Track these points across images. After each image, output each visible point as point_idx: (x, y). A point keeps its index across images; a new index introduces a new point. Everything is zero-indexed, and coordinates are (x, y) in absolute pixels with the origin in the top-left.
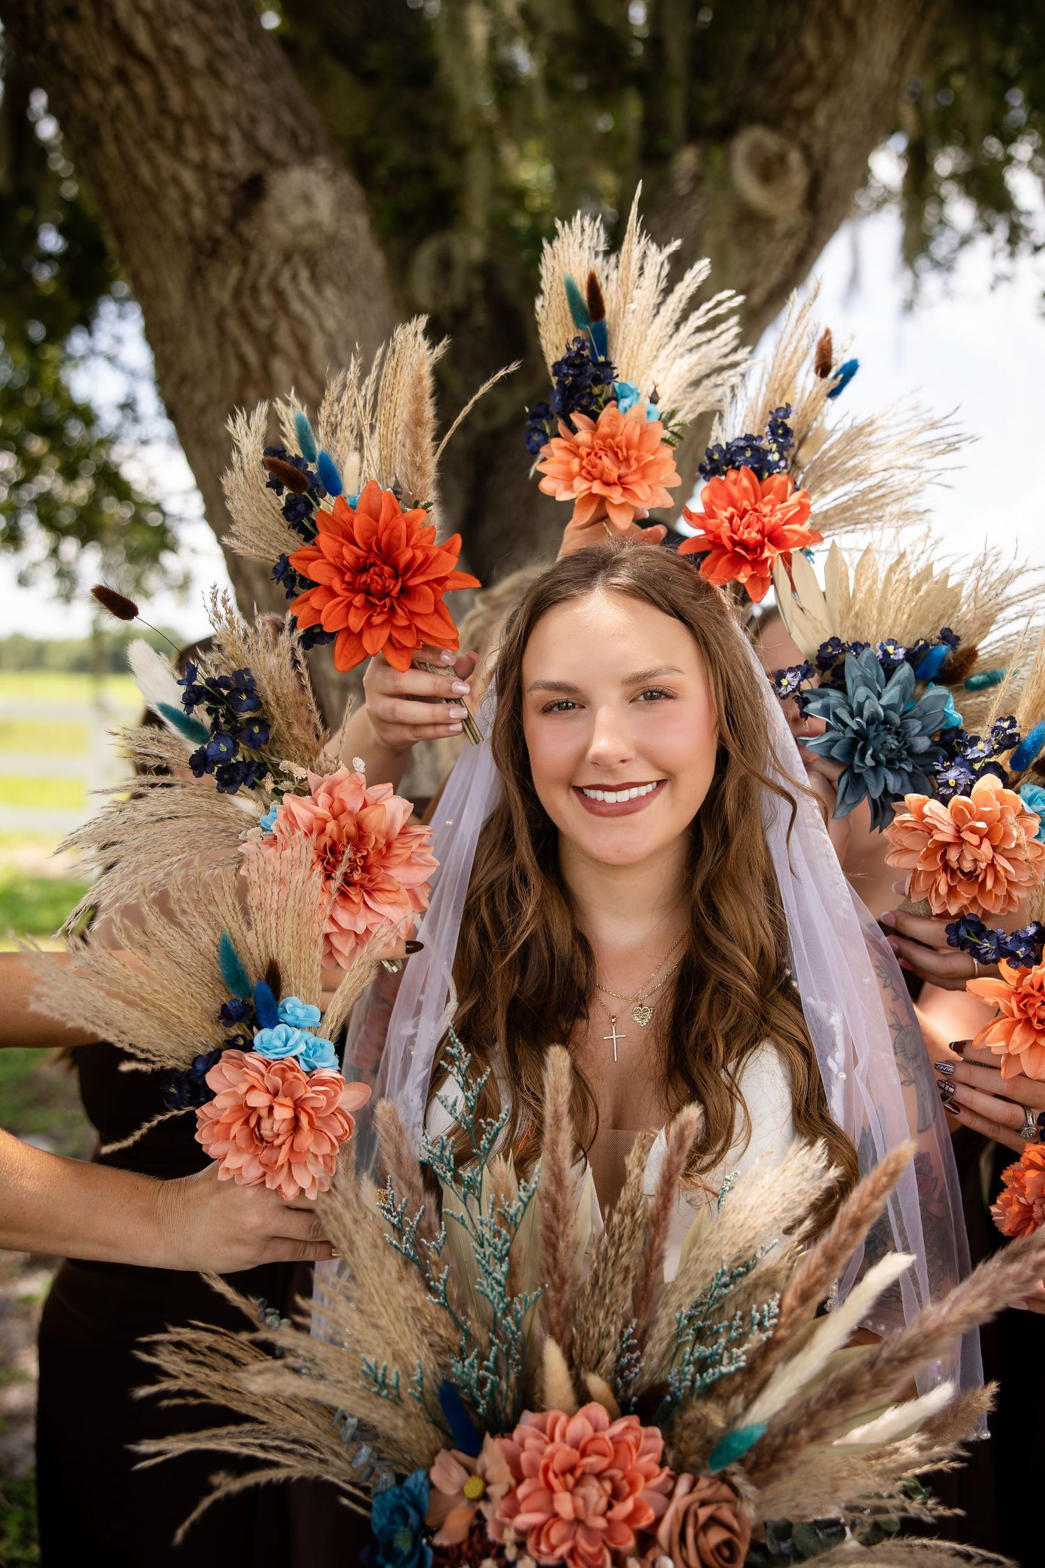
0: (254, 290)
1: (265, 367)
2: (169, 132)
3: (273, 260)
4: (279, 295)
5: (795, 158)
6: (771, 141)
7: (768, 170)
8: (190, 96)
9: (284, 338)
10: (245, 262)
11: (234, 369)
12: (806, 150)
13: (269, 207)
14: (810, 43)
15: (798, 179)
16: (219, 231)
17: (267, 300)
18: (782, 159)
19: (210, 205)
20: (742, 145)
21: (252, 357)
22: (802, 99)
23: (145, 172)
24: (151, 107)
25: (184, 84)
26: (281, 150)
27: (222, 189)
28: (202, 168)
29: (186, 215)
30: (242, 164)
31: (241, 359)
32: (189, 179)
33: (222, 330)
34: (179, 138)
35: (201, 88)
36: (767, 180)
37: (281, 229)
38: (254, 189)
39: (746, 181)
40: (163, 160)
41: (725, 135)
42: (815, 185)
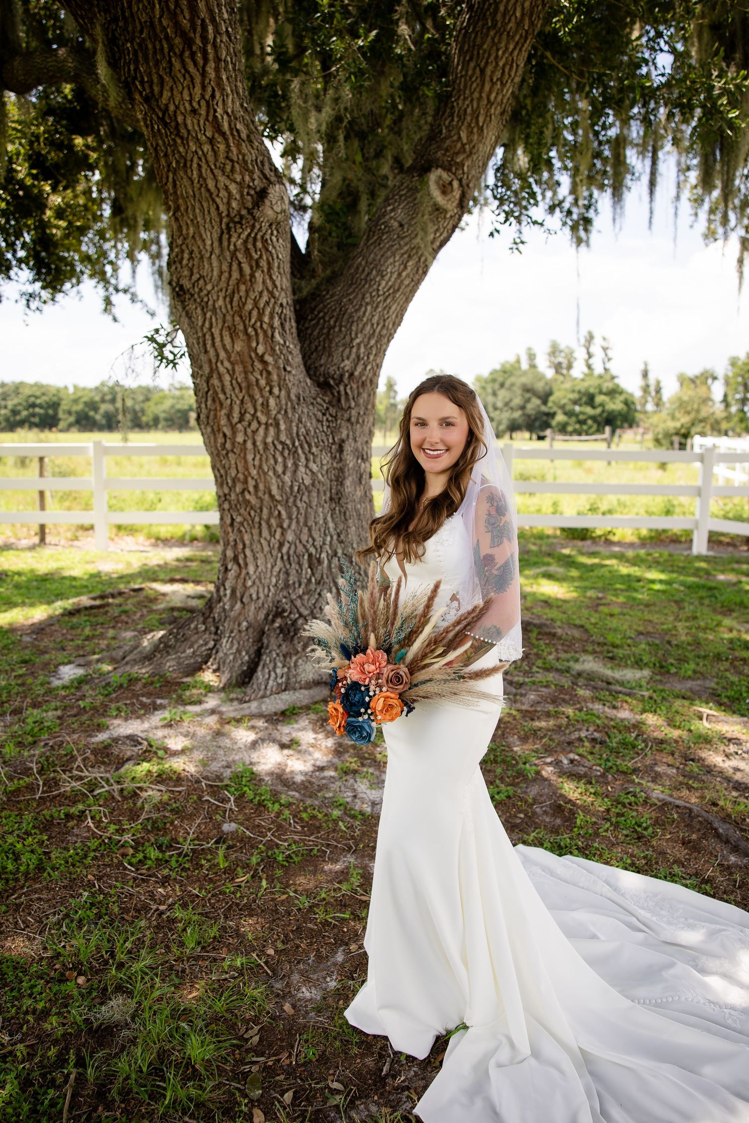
0: (255, 239)
1: (252, 276)
2: (228, 168)
3: (265, 226)
4: (264, 241)
5: (456, 184)
6: (445, 175)
7: (445, 189)
8: (240, 152)
9: (263, 263)
10: (253, 227)
11: (236, 275)
12: (460, 180)
13: (267, 202)
14: (463, 135)
15: (457, 194)
16: (244, 212)
17: (259, 245)
18: (451, 183)
19: (242, 201)
20: (434, 176)
21: (247, 270)
22: (459, 158)
23: (211, 184)
24: (222, 156)
25: (238, 146)
27: (248, 194)
28: (241, 184)
29: (229, 203)
30: (258, 183)
31: (241, 270)
32: (233, 188)
33: (234, 255)
34: (233, 170)
35: (244, 148)
36: (444, 193)
37: (270, 212)
38: (262, 195)
39: (436, 193)
40: (222, 179)
41: (425, 170)
42: (463, 196)
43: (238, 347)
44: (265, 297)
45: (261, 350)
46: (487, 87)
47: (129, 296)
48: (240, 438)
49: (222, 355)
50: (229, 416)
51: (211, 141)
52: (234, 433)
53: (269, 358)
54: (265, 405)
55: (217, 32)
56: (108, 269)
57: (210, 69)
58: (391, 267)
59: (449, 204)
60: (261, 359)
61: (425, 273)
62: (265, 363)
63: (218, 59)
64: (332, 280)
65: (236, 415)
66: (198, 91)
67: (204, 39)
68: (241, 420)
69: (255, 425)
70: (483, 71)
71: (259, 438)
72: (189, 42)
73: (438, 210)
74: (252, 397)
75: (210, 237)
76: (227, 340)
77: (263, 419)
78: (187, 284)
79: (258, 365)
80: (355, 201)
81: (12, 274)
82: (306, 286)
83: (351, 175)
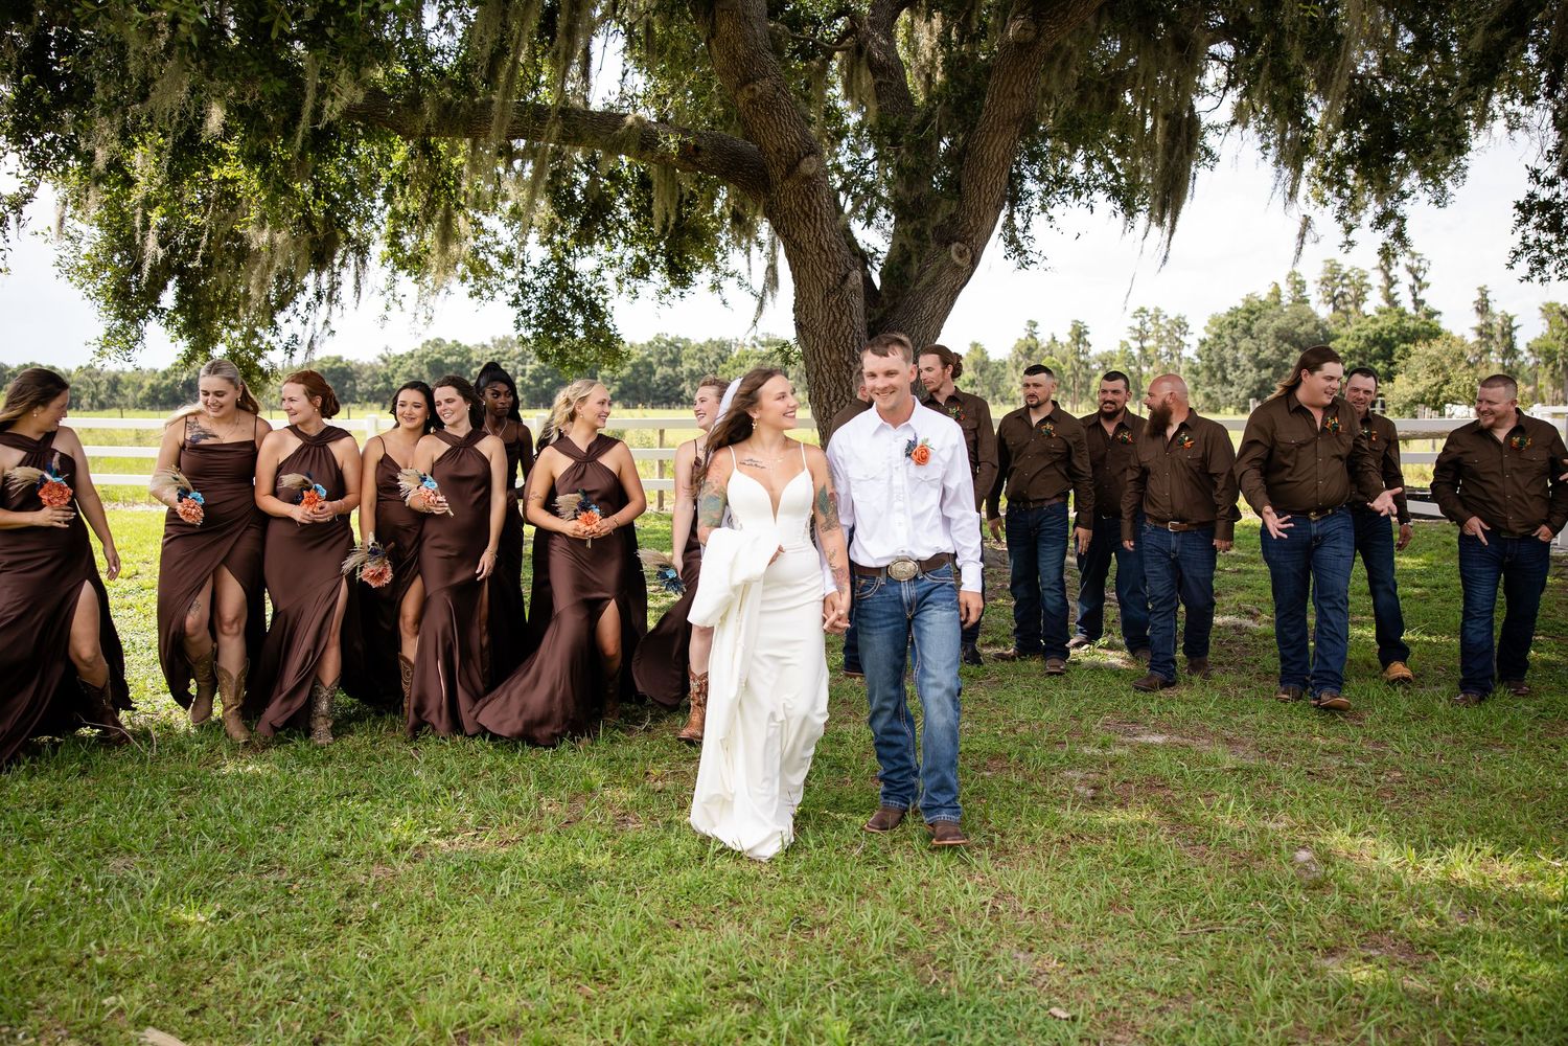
0: (842, 300)
1: (841, 318)
3: (848, 293)
4: (847, 301)
5: (968, 251)
6: (962, 247)
7: (961, 254)
9: (847, 312)
10: (841, 294)
11: (831, 319)
12: (971, 248)
14: (971, 222)
15: (969, 257)
17: (844, 302)
18: (965, 250)
19: (835, 282)
20: (954, 247)
21: (838, 316)
22: (970, 236)
23: (818, 274)
26: (852, 267)
28: (834, 274)
29: (828, 283)
30: (844, 272)
31: (834, 316)
32: (830, 275)
33: (830, 308)
36: (961, 257)
37: (850, 286)
38: (846, 277)
39: (954, 257)
40: (824, 272)
41: (948, 244)
42: (973, 257)
43: (834, 357)
45: (846, 359)
46: (983, 196)
47: (735, 280)
49: (824, 362)
50: (828, 397)
51: (818, 254)
52: (831, 407)
53: (851, 363)
55: (822, 208)
56: (719, 256)
57: (818, 225)
58: (929, 303)
59: (965, 263)
60: (847, 364)
61: (952, 305)
62: (849, 366)
64: (894, 308)
65: (832, 396)
66: (812, 234)
67: (815, 214)
68: (835, 399)
69: (843, 402)
70: (979, 188)
72: (808, 216)
73: (958, 267)
74: (841, 386)
75: (818, 298)
76: (827, 353)
77: (848, 398)
78: (804, 323)
79: (845, 368)
80: (910, 258)
81: (650, 277)
82: (878, 313)
83: (905, 242)
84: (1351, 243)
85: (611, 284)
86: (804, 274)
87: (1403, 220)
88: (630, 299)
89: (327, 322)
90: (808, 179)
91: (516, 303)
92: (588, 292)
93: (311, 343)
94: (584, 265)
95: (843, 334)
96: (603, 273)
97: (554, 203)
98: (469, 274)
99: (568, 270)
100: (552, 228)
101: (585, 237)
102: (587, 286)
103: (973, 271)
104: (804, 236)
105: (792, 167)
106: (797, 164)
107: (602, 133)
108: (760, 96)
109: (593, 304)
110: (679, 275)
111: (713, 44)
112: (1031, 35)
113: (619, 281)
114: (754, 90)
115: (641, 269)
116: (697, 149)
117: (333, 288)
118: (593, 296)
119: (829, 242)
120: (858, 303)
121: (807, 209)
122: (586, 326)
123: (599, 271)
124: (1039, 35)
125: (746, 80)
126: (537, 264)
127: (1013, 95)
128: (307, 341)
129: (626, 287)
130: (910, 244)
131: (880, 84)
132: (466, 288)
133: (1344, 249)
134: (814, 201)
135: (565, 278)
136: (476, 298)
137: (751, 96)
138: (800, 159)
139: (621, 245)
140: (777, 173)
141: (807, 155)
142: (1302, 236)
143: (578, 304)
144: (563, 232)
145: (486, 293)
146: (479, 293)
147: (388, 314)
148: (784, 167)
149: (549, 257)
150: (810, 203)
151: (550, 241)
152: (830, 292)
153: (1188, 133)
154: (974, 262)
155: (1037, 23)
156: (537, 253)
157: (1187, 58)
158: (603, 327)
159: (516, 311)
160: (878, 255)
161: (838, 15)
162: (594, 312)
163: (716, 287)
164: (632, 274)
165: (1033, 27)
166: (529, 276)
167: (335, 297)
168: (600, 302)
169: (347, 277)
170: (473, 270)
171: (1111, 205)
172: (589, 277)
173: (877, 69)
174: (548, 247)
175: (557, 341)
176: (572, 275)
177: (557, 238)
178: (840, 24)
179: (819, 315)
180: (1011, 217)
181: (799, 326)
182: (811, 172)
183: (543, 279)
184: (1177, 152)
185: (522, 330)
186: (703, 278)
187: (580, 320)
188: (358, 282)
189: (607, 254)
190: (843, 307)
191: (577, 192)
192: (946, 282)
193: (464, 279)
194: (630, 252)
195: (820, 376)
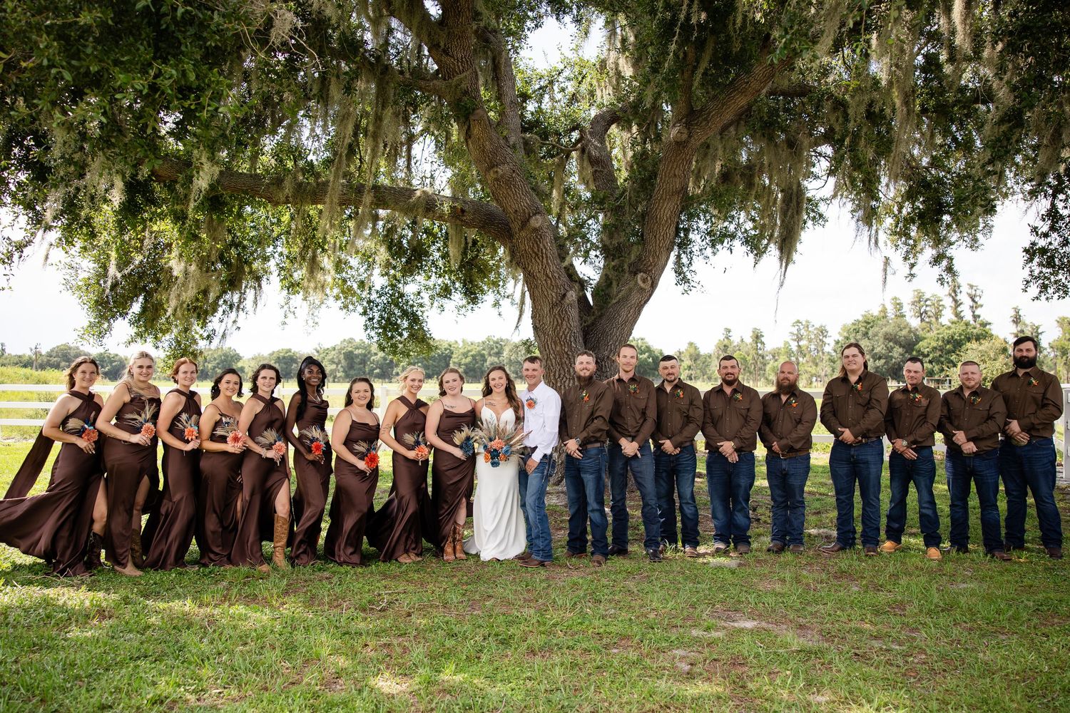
0: (562, 311)
1: (562, 323)
2: (552, 288)
3: (566, 306)
4: (566, 311)
5: (649, 278)
6: (645, 276)
7: (644, 281)
9: (566, 319)
10: (561, 307)
11: (556, 323)
12: (651, 277)
13: (566, 298)
14: (651, 259)
15: (650, 282)
16: (558, 302)
17: (564, 312)
18: (646, 278)
19: (557, 299)
20: (639, 276)
21: (560, 321)
22: (650, 269)
23: (546, 293)
25: (555, 281)
26: (568, 289)
27: (559, 296)
28: (556, 293)
29: (552, 299)
30: (563, 292)
31: (558, 322)
32: (554, 294)
33: (555, 316)
35: (557, 281)
36: (644, 282)
37: (568, 301)
38: (564, 295)
39: (640, 282)
40: (550, 292)
41: (635, 274)
42: (653, 282)
43: (558, 349)
44: (567, 330)
45: (566, 350)
46: (658, 242)
48: (559, 385)
49: (552, 352)
50: (554, 375)
51: (546, 280)
52: (557, 382)
53: (569, 353)
54: (569, 371)
55: (546, 249)
56: (501, 284)
57: (545, 260)
58: (623, 313)
59: (647, 286)
60: (566, 353)
61: (639, 314)
62: (568, 355)
63: (547, 257)
64: (601, 316)
65: (557, 375)
66: (541, 267)
67: (542, 253)
69: (565, 379)
70: (655, 237)
71: (566, 384)
72: (537, 255)
73: (642, 290)
74: (563, 368)
75: (546, 310)
76: (553, 346)
78: (538, 326)
79: (566, 356)
80: (611, 283)
81: (452, 297)
82: (590, 320)
83: (609, 273)
84: (912, 275)
85: (426, 300)
86: (536, 293)
87: (951, 259)
88: (439, 311)
89: (234, 322)
90: (536, 230)
91: (365, 313)
92: (412, 306)
93: (224, 336)
94: (410, 289)
95: (564, 332)
96: (421, 294)
97: (389, 248)
98: (341, 295)
99: (399, 292)
100: (388, 265)
101: (409, 270)
102: (411, 302)
103: (653, 292)
104: (535, 268)
105: (525, 223)
106: (528, 220)
107: (401, 201)
108: (502, 176)
109: (414, 314)
110: (472, 295)
111: (470, 142)
112: (685, 137)
113: (432, 298)
114: (497, 172)
115: (446, 292)
116: (463, 211)
117: (240, 302)
118: (415, 309)
119: (553, 273)
120: (574, 313)
121: (536, 250)
122: (410, 327)
123: (419, 293)
124: (690, 137)
125: (492, 166)
126: (379, 289)
127: (675, 175)
128: (221, 334)
129: (436, 304)
130: (612, 274)
131: (596, 171)
132: (339, 303)
133: (908, 279)
134: (541, 245)
135: (397, 298)
136: (345, 311)
137: (495, 176)
138: (530, 217)
139: (433, 277)
140: (515, 226)
141: (534, 214)
142: (885, 270)
143: (405, 314)
144: (394, 268)
145: (351, 307)
146: (346, 307)
147: (286, 320)
148: (520, 222)
149: (386, 284)
150: (538, 246)
151: (387, 274)
152: (553, 306)
153: (797, 201)
154: (654, 286)
155: (689, 129)
156: (379, 281)
157: (795, 153)
158: (422, 328)
159: (364, 318)
160: (591, 282)
161: (573, 129)
162: (415, 319)
163: (496, 304)
164: (439, 295)
165: (686, 131)
166: (374, 296)
167: (242, 307)
168: (419, 313)
169: (250, 294)
170: (343, 292)
171: (744, 248)
172: (412, 297)
173: (594, 162)
174: (386, 278)
175: (392, 337)
176: (402, 295)
177: (392, 272)
178: (575, 135)
179: (548, 320)
180: (679, 257)
181: (535, 328)
182: (537, 225)
183: (383, 298)
184: (789, 213)
185: (369, 330)
186: (490, 297)
187: (405, 324)
188: (256, 298)
189: (425, 282)
190: (563, 316)
191: (405, 241)
192: (635, 298)
193: (337, 298)
194: (440, 281)
195: (549, 362)
